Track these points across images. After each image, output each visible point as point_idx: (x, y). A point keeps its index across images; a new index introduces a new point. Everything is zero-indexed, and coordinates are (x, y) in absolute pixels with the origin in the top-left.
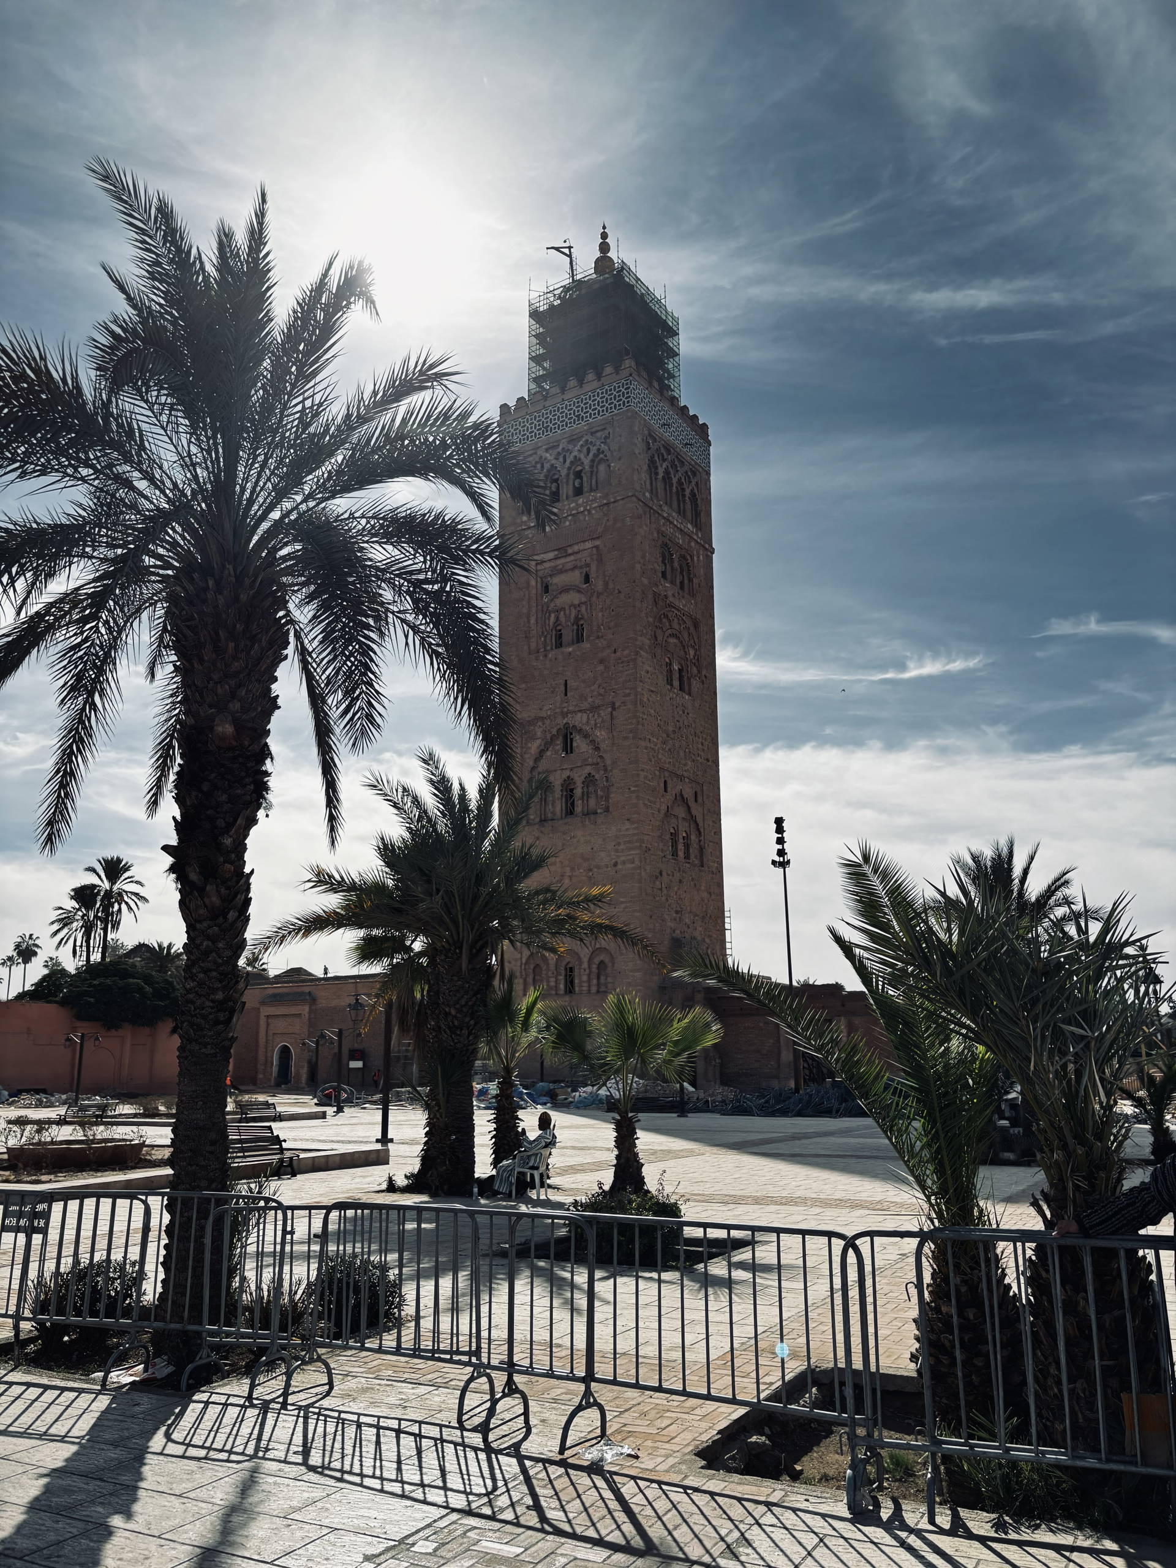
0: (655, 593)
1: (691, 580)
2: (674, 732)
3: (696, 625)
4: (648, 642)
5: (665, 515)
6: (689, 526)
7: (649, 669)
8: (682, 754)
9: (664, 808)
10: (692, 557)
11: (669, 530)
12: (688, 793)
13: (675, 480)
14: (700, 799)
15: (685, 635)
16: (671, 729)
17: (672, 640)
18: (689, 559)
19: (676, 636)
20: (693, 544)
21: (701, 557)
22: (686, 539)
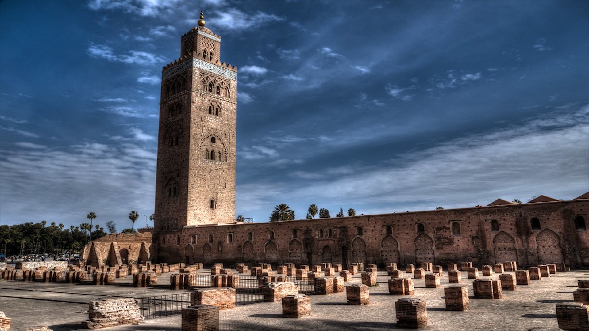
0: (165, 125)
2: (169, 160)
3: (182, 120)
5: (171, 99)
8: (172, 165)
9: (164, 185)
10: (182, 101)
11: (173, 101)
12: (175, 175)
17: (173, 133)
18: (180, 102)
19: (175, 130)
20: (182, 97)
21: (186, 97)
22: (179, 98)
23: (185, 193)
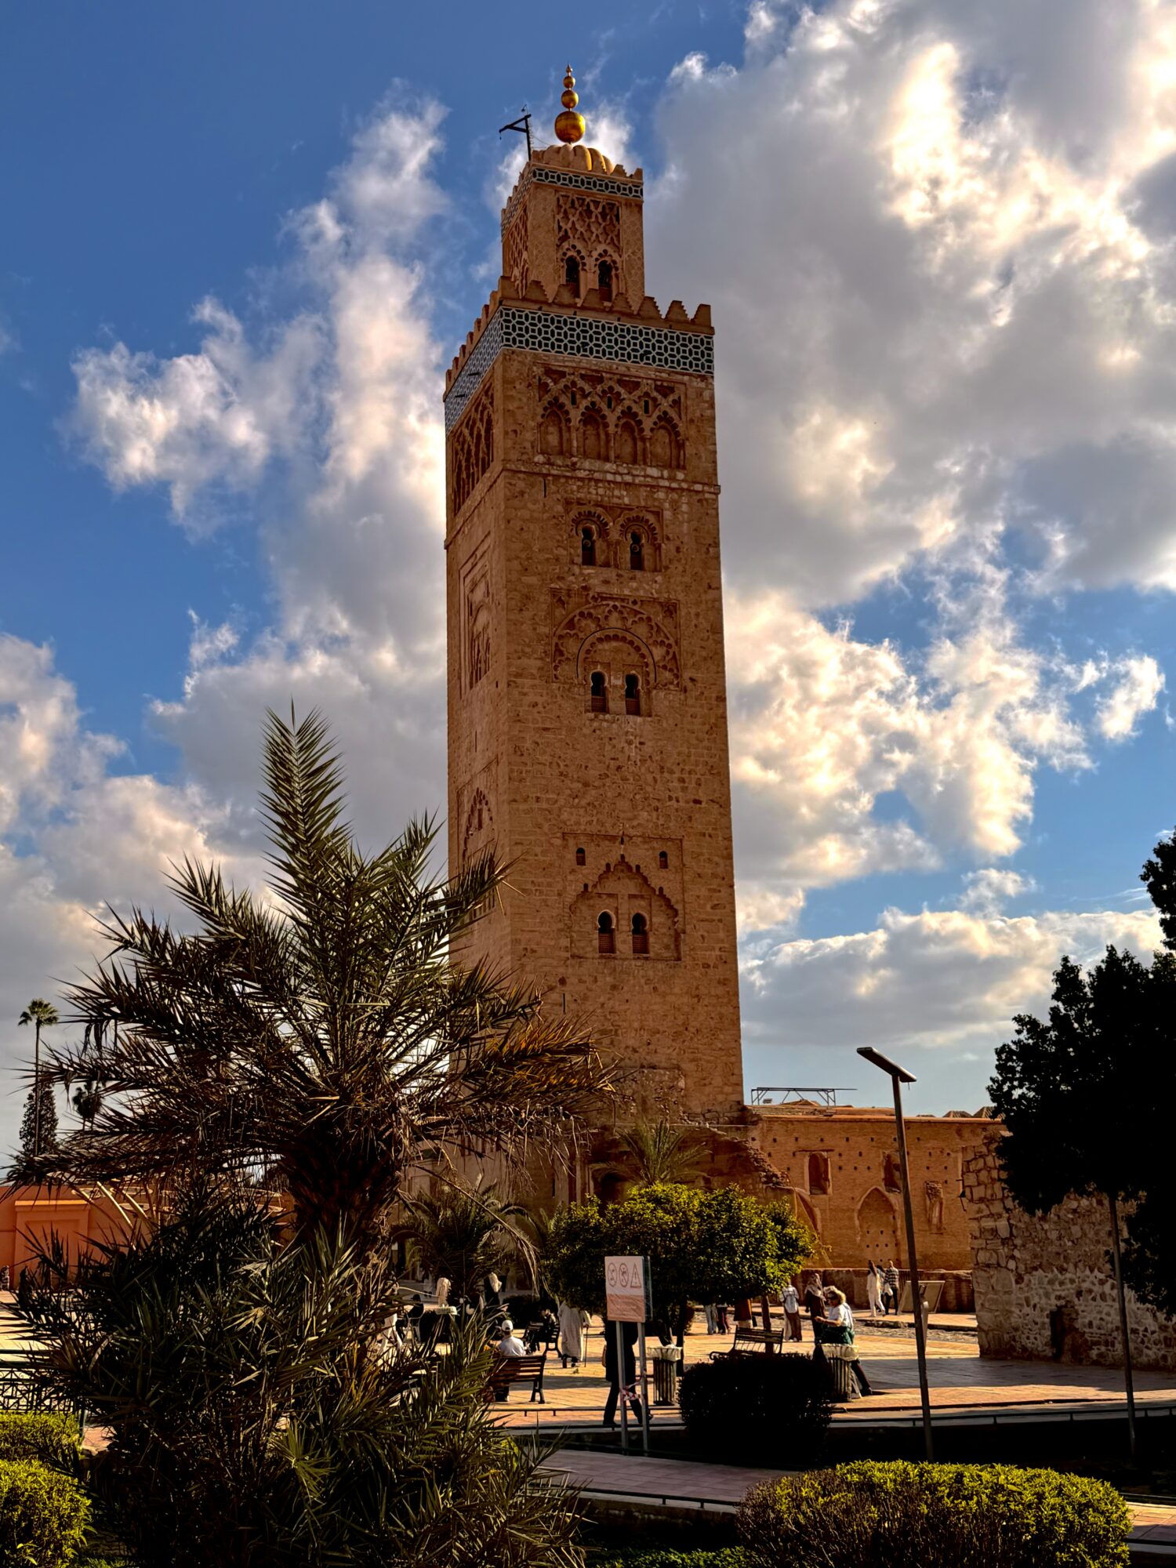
0: (554, 593)
1: (658, 548)
2: (603, 776)
3: (670, 609)
4: (539, 663)
5: (582, 474)
6: (654, 472)
7: (540, 700)
8: (623, 804)
9: (573, 890)
10: (658, 514)
11: (596, 493)
12: (640, 855)
13: (612, 418)
14: (672, 860)
15: (642, 630)
16: (593, 774)
17: (606, 646)
18: (652, 519)
19: (616, 638)
20: (661, 495)
21: (685, 508)
22: (643, 492)
23: (718, 953)
